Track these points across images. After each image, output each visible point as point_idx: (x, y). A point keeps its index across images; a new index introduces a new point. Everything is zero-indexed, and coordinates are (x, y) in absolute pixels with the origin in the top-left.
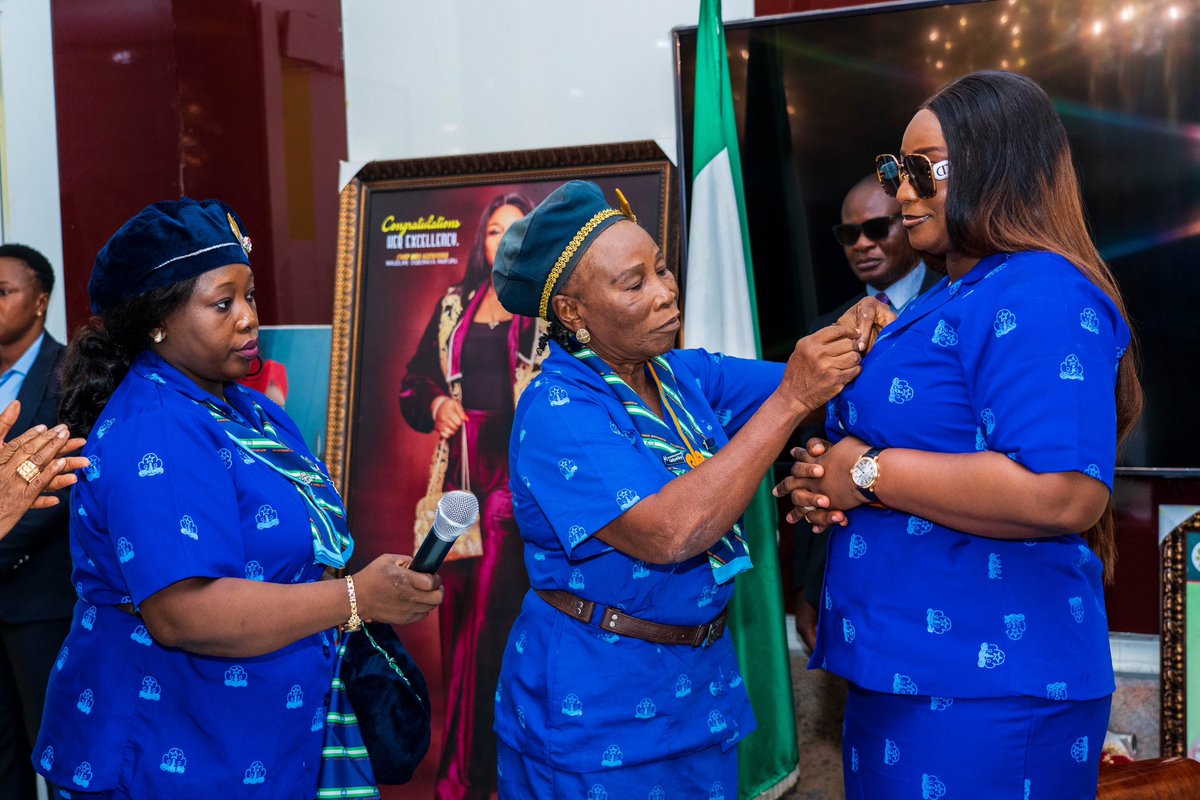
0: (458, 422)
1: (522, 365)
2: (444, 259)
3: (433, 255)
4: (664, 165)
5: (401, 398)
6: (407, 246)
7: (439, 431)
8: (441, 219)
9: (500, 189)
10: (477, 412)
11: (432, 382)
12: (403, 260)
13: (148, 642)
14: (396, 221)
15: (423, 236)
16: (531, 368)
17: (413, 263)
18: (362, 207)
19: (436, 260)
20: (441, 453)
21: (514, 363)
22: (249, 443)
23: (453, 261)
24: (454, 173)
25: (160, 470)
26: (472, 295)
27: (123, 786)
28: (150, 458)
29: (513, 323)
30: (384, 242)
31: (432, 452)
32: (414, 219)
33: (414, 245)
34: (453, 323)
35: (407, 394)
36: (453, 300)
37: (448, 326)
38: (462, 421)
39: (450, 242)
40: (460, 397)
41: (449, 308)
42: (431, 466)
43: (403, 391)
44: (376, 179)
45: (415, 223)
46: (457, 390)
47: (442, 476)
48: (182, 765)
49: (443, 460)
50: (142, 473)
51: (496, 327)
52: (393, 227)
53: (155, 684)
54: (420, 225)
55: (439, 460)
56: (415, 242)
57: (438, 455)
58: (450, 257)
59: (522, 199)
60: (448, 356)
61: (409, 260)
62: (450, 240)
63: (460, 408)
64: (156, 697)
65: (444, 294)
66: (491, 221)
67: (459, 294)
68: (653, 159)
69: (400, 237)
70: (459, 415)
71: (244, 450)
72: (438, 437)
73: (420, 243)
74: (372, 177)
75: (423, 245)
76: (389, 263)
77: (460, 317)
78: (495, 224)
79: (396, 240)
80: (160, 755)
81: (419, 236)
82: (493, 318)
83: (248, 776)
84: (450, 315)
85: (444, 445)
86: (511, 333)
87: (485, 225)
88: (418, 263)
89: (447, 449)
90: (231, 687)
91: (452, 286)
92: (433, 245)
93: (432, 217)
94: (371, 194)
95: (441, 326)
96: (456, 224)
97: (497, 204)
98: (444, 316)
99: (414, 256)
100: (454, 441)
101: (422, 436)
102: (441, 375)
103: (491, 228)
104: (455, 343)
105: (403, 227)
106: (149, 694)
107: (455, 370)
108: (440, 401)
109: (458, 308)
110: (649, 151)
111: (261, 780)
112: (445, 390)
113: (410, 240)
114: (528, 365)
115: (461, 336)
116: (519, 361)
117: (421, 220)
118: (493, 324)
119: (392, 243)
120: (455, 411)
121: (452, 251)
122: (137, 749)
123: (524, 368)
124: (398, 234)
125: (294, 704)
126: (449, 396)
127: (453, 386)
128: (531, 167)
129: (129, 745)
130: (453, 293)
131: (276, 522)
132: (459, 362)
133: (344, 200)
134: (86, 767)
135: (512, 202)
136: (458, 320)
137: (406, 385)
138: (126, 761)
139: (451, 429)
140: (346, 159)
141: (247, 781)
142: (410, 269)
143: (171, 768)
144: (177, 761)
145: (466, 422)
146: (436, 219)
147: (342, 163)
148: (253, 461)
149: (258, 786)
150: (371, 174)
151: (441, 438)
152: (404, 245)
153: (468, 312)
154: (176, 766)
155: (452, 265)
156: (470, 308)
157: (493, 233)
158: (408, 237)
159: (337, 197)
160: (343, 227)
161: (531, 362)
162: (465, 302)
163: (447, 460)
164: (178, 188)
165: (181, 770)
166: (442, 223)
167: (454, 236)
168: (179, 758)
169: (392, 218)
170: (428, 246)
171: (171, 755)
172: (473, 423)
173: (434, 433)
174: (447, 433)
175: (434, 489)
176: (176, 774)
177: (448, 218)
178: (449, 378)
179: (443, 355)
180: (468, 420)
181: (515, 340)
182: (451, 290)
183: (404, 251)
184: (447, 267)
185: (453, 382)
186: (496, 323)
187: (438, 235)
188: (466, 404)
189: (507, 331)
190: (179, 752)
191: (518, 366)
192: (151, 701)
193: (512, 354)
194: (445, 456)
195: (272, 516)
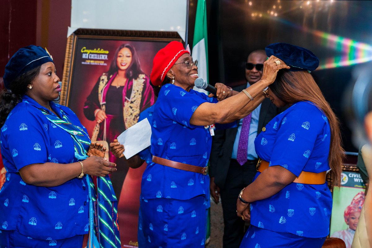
0: (103, 118)
1: (127, 101)
2: (102, 63)
3: (98, 62)
4: (180, 40)
5: (84, 109)
6: (90, 58)
7: (96, 121)
8: (102, 50)
9: (123, 42)
10: (111, 115)
11: (95, 104)
12: (88, 62)
13: (25, 184)
14: (86, 49)
15: (95, 55)
16: (130, 102)
17: (91, 64)
18: (75, 43)
19: (100, 63)
20: (97, 128)
21: (124, 100)
22: (56, 121)
23: (105, 64)
24: (108, 35)
25: (26, 129)
26: (111, 76)
27: (18, 229)
28: (23, 125)
29: (125, 87)
30: (82, 56)
31: (93, 127)
32: (93, 49)
33: (92, 58)
34: (104, 85)
35: (86, 107)
36: (104, 77)
37: (102, 86)
38: (105, 118)
39: (105, 58)
40: (105, 110)
41: (103, 80)
42: (93, 132)
43: (85, 106)
44: (80, 34)
45: (93, 51)
46: (104, 107)
47: (97, 136)
48: (35, 223)
49: (97, 130)
50: (21, 129)
51: (119, 88)
52: (85, 51)
53: (27, 197)
54: (95, 51)
55: (96, 130)
56: (92, 57)
57: (96, 129)
58: (105, 63)
59: (130, 46)
60: (101, 96)
61: (90, 63)
62: (105, 57)
63: (104, 113)
64: (28, 201)
65: (101, 75)
66: (120, 52)
67: (107, 75)
68: (176, 38)
69: (87, 55)
70: (104, 116)
71: (53, 124)
72: (96, 123)
73: (94, 57)
74: (79, 33)
75: (95, 58)
76: (83, 63)
77: (107, 83)
78: (121, 53)
79: (86, 56)
80: (29, 220)
81: (94, 55)
82: (118, 85)
83: (56, 227)
84: (103, 82)
85: (98, 125)
86: (124, 90)
87: (117, 53)
88: (93, 64)
89: (99, 127)
90: (51, 198)
91: (104, 72)
92: (99, 58)
93: (99, 49)
94: (78, 39)
95: (100, 86)
96: (107, 52)
97: (122, 47)
98: (101, 82)
99: (92, 62)
100: (102, 124)
101: (90, 122)
102: (99, 102)
103: (119, 55)
104: (104, 92)
105: (89, 51)
106: (25, 201)
107: (103, 101)
108: (98, 110)
109: (106, 80)
110: (175, 35)
111: (61, 228)
112: (99, 107)
113: (91, 56)
114: (129, 101)
115: (106, 90)
116: (126, 100)
117: (95, 49)
118: (118, 87)
119: (84, 56)
120: (103, 114)
121: (105, 61)
122: (21, 217)
123: (127, 102)
124: (86, 53)
125: (72, 204)
126: (101, 109)
127: (102, 106)
128: (135, 36)
129: (20, 216)
130: (105, 75)
131: (61, 146)
132: (105, 98)
133: (69, 40)
134: (6, 223)
135: (127, 47)
136: (106, 84)
137: (86, 104)
138: (18, 221)
139: (101, 120)
140: (70, 26)
141: (56, 228)
142: (90, 66)
143: (32, 224)
144: (34, 221)
145: (106, 118)
146: (100, 50)
147: (69, 28)
148: (56, 127)
149: (60, 230)
150: (79, 32)
151: (97, 123)
152: (88, 57)
153: (109, 82)
154: (34, 223)
155: (105, 66)
156: (110, 81)
157: (120, 56)
158: (90, 55)
159: (67, 39)
160: (67, 49)
161: (130, 100)
162: (108, 79)
163: (99, 131)
164: (8, 29)
165: (35, 224)
166: (102, 51)
167: (106, 56)
168: (35, 220)
169: (85, 48)
170: (97, 58)
171: (32, 220)
172: (108, 119)
173: (95, 121)
174: (99, 121)
175: (94, 140)
176: (34, 225)
177: (105, 50)
178: (101, 103)
179: (100, 95)
180: (107, 117)
181: (125, 93)
182: (104, 74)
183: (89, 59)
184: (103, 66)
185: (103, 105)
186: (119, 87)
187: (101, 55)
188: (107, 112)
189: (123, 89)
190: (34, 219)
191: (125, 101)
192: (26, 203)
193: (124, 97)
194: (98, 129)
195: (60, 144)
